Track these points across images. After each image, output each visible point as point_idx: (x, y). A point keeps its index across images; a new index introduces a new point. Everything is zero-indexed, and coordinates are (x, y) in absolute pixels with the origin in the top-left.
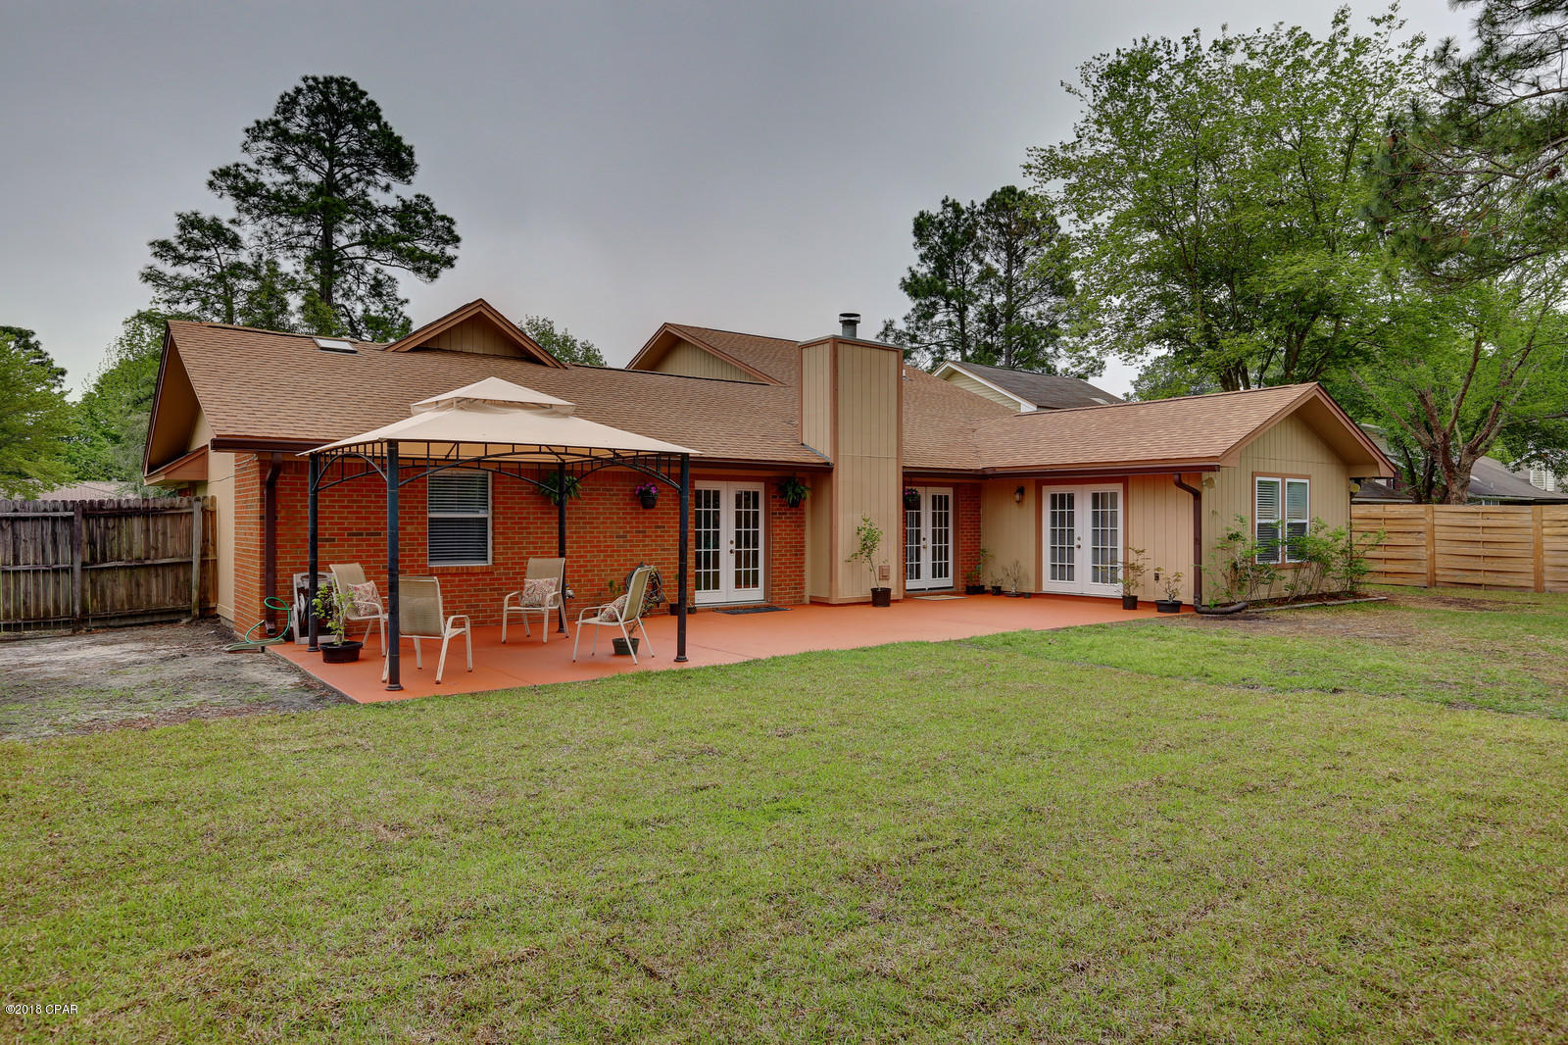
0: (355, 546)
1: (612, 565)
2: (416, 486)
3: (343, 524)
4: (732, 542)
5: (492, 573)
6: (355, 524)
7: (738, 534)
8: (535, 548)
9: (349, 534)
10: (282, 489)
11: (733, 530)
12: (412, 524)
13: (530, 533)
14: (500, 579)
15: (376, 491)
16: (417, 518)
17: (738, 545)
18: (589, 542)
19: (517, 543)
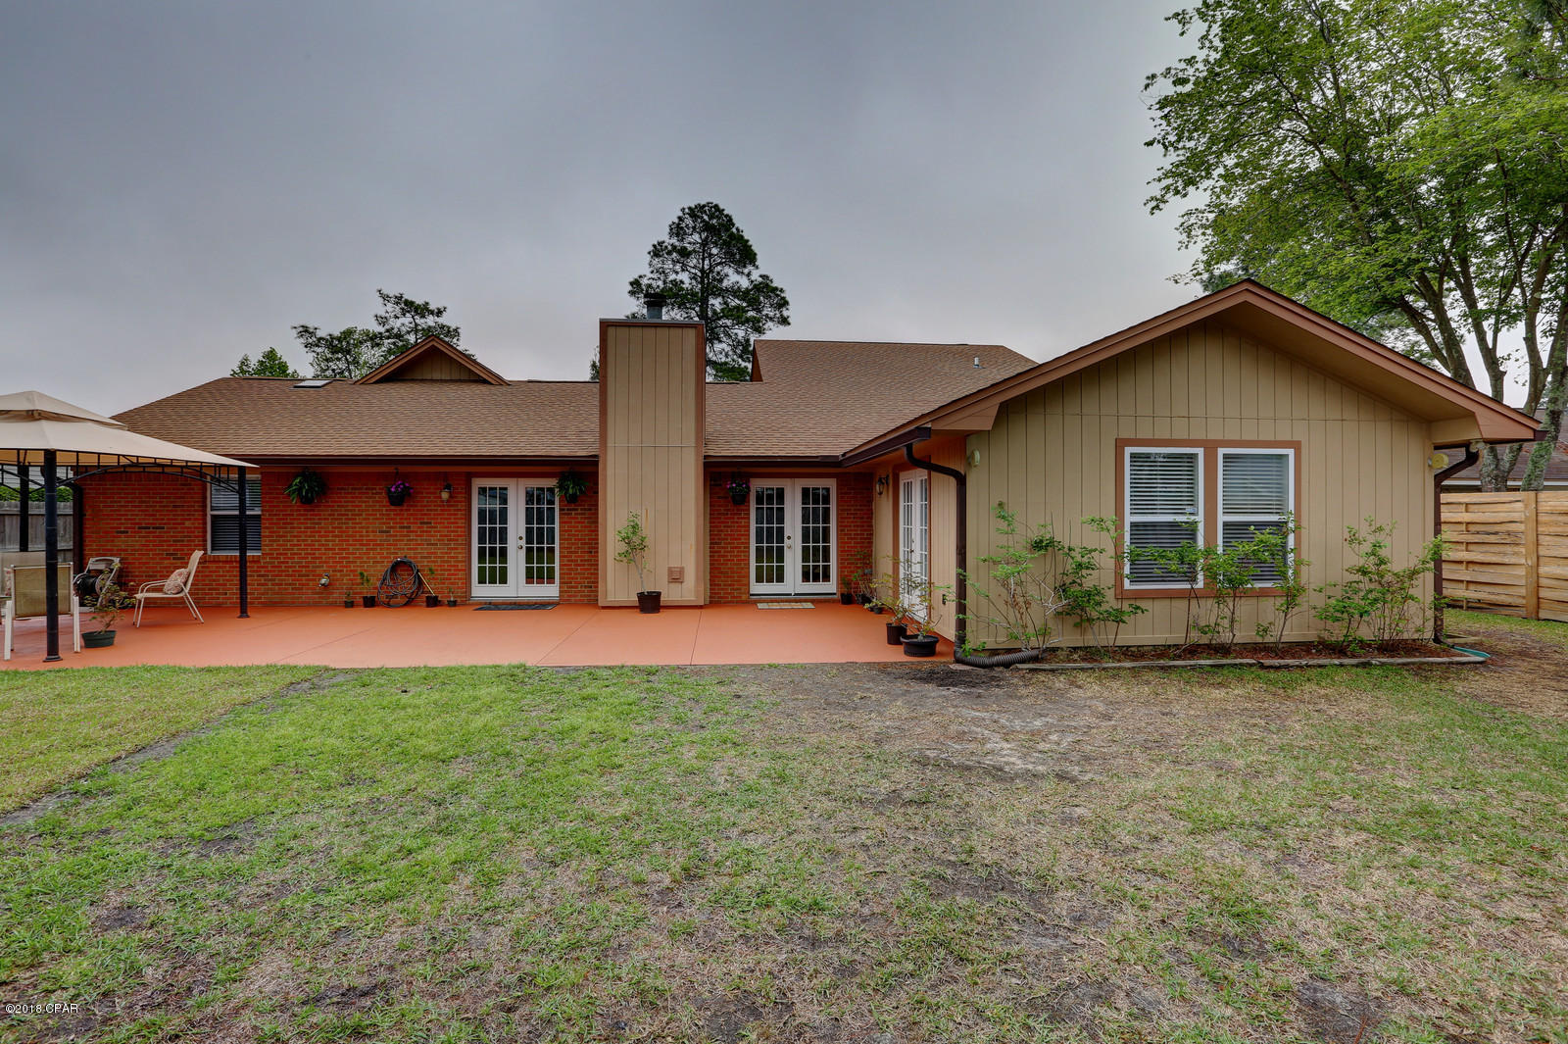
0: (144, 537)
1: (375, 558)
2: (193, 489)
3: (134, 519)
4: (521, 538)
5: (259, 562)
6: (144, 519)
7: (529, 531)
8: (298, 541)
9: (139, 528)
10: (89, 493)
11: (523, 526)
12: (190, 519)
13: (294, 528)
14: (267, 567)
15: (160, 493)
16: (193, 515)
17: (529, 540)
18: (352, 536)
19: (282, 536)
